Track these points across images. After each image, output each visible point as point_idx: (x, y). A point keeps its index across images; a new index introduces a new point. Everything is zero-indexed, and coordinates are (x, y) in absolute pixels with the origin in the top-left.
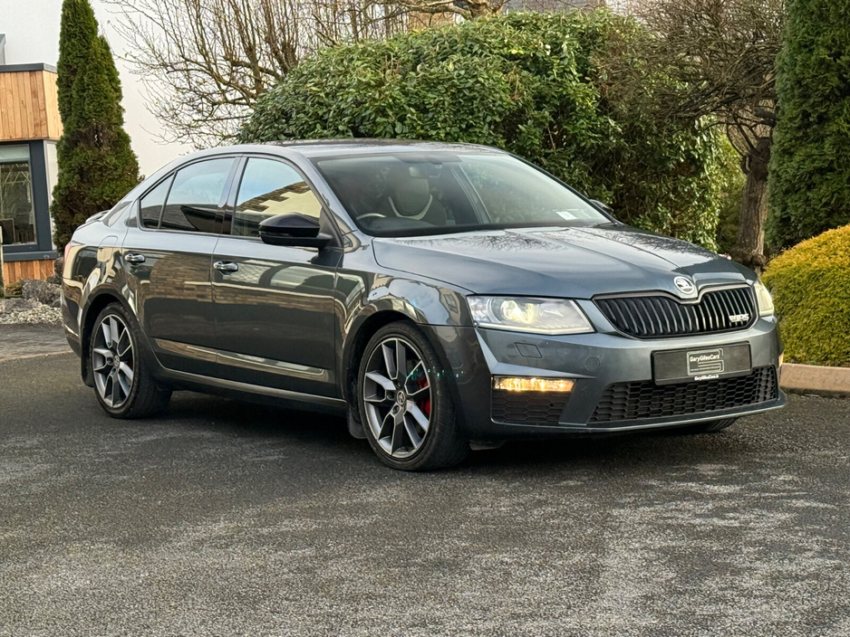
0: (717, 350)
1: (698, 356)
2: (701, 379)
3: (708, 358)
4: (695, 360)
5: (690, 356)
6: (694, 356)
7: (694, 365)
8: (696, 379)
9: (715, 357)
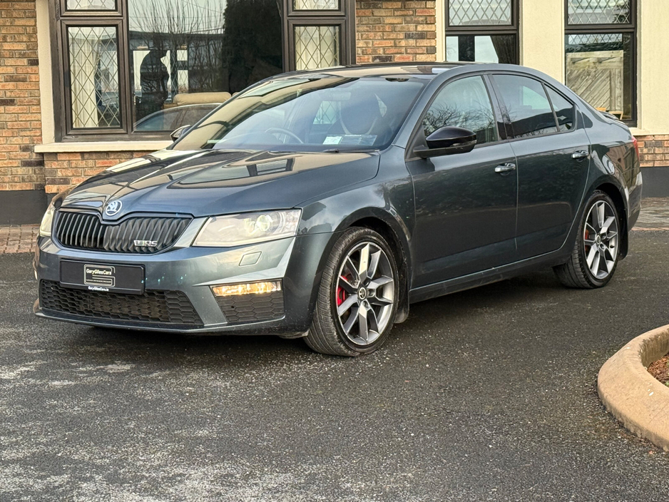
0: (110, 267)
1: (93, 269)
2: (93, 289)
3: (102, 272)
4: (90, 272)
5: (87, 268)
6: (91, 269)
7: (89, 276)
8: (90, 288)
9: (107, 273)
